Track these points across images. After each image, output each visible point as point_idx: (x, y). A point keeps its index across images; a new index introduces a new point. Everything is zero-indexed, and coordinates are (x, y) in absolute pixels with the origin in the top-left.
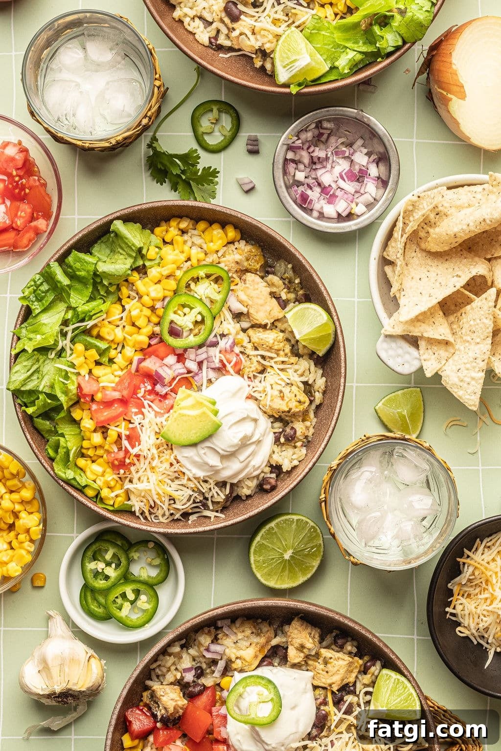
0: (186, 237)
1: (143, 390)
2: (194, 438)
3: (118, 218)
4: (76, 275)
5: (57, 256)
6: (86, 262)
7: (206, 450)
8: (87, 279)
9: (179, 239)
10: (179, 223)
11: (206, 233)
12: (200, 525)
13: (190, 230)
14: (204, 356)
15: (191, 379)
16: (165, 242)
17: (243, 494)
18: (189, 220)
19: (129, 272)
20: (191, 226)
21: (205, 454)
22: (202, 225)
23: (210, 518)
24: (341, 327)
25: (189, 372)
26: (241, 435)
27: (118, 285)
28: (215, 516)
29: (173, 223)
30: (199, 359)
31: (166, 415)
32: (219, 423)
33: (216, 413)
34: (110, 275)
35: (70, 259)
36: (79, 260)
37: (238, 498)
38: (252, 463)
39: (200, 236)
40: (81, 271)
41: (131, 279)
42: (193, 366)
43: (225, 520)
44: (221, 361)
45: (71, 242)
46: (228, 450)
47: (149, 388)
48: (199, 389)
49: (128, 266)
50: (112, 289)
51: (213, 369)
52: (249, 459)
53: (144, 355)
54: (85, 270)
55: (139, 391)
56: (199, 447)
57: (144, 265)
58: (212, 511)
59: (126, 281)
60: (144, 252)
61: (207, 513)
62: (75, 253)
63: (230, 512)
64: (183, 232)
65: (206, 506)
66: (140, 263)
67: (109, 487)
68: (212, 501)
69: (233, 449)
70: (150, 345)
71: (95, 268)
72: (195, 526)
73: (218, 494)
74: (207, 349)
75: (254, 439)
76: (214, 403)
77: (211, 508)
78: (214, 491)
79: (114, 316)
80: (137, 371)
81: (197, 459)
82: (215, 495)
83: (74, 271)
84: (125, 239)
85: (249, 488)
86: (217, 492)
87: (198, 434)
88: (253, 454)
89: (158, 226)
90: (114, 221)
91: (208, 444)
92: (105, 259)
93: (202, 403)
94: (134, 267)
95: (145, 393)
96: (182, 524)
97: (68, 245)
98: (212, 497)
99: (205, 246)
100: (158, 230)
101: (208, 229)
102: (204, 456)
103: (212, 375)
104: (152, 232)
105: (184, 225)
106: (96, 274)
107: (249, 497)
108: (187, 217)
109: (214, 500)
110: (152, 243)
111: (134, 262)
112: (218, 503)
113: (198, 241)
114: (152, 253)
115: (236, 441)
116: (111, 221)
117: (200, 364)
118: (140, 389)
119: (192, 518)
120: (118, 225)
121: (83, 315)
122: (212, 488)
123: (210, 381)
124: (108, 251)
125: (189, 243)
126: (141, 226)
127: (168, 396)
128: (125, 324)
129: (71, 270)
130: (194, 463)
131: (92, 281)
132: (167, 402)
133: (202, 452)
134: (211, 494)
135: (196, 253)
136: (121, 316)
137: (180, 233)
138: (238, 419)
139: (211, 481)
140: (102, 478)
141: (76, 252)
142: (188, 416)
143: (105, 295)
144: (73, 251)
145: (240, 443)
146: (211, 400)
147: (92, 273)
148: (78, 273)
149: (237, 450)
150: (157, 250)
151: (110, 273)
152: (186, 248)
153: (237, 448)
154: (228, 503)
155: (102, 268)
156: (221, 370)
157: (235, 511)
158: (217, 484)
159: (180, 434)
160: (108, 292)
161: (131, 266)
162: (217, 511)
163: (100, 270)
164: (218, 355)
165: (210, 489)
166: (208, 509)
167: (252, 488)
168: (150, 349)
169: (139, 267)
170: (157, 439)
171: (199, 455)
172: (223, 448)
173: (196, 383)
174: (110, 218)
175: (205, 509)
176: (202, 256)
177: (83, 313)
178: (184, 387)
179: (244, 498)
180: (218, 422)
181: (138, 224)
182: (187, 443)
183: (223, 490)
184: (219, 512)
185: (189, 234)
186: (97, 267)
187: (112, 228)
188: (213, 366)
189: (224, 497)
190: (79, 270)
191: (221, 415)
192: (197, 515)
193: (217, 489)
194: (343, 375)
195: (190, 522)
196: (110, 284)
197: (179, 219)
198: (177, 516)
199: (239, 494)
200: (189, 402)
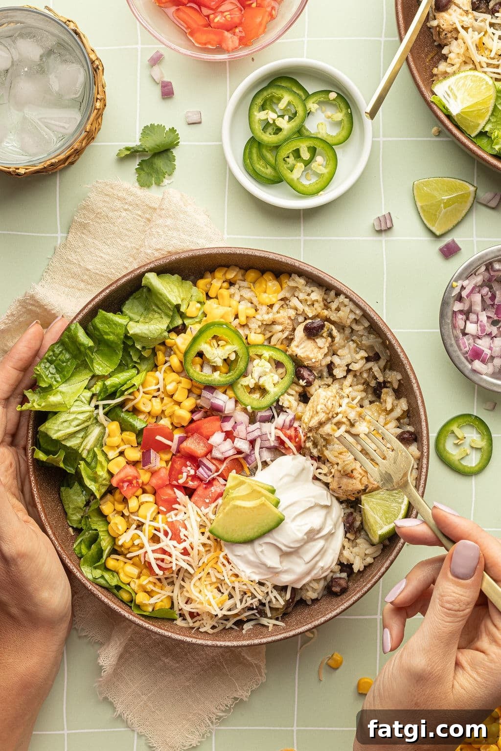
0: (233, 290)
1: (185, 475)
2: (250, 534)
3: (151, 270)
4: (104, 338)
5: (80, 316)
6: (115, 324)
7: (264, 547)
8: (116, 343)
9: (225, 293)
10: (225, 274)
11: (257, 285)
12: (256, 637)
13: (238, 282)
14: (257, 433)
15: (243, 461)
16: (208, 297)
17: (308, 598)
18: (237, 269)
19: (166, 334)
20: (240, 277)
21: (262, 552)
22: (252, 275)
23: (267, 627)
24: (422, 397)
25: (239, 452)
26: (306, 529)
27: (154, 349)
28: (274, 625)
29: (219, 274)
30: (251, 437)
31: (213, 505)
32: (282, 517)
33: (277, 504)
34: (143, 337)
35: (97, 320)
36: (108, 322)
37: (302, 603)
38: (321, 564)
39: (250, 288)
40: (109, 335)
41: (169, 342)
42: (244, 446)
43: (285, 630)
44: (278, 438)
45: (97, 300)
46: (292, 545)
47: (192, 472)
48: (253, 472)
49: (164, 327)
50: (146, 354)
51: (268, 448)
52: (317, 559)
53: (187, 432)
54: (114, 334)
55: (180, 476)
56: (256, 543)
57: (184, 324)
58: (271, 618)
59: (163, 344)
60: (183, 309)
61: (264, 621)
62: (102, 312)
63: (293, 619)
64: (231, 284)
65: (262, 614)
66: (179, 322)
67: (145, 592)
68: (270, 607)
69: (298, 545)
70: (192, 421)
71: (126, 329)
72: (250, 638)
73: (277, 600)
74: (260, 425)
75: (324, 532)
76: (273, 492)
77: (269, 615)
78: (271, 596)
79: (150, 386)
80: (178, 451)
81: (252, 558)
82: (274, 600)
83: (102, 335)
84: (159, 296)
85: (314, 590)
86: (275, 597)
87: (256, 530)
88: (322, 552)
89: (202, 277)
90: (146, 274)
91: (267, 539)
92: (137, 318)
93: (259, 492)
94: (171, 327)
95: (187, 478)
96: (234, 634)
97: (94, 303)
98: (269, 602)
99: (255, 300)
100: (201, 283)
101: (259, 280)
102: (260, 554)
103: (267, 456)
104: (195, 284)
105: (231, 275)
106: (127, 337)
107: (315, 601)
108: (236, 266)
109: (271, 606)
110: (193, 298)
111: (171, 322)
112: (277, 609)
113: (247, 294)
114: (192, 309)
115: (301, 535)
116: (143, 274)
117: (252, 443)
118: (182, 473)
119: (247, 627)
120: (152, 279)
121: (113, 389)
122: (270, 593)
123: (265, 464)
124: (141, 309)
125: (237, 297)
126: (180, 278)
127: (215, 483)
128: (163, 396)
129: (98, 333)
130: (249, 563)
131: (122, 346)
132: (215, 489)
133: (259, 549)
134: (268, 599)
135: (244, 309)
136: (157, 387)
137: (226, 285)
138: (302, 510)
139: (268, 584)
140: (136, 581)
141: (104, 312)
142: (244, 508)
143: (139, 361)
144: (100, 310)
145: (305, 537)
146: (270, 488)
147: (122, 337)
148: (106, 337)
149: (302, 546)
150: (199, 305)
151: (143, 335)
152: (234, 302)
153: (302, 544)
154: (290, 609)
155: (135, 329)
156: (279, 449)
157: (298, 618)
158: (275, 587)
159: (233, 530)
160: (142, 358)
161: (168, 327)
162: (277, 619)
163: (131, 332)
164: (273, 431)
165: (267, 593)
166: (266, 616)
167: (319, 591)
168: (193, 425)
169: (178, 327)
170: (203, 533)
171: (255, 553)
172: (286, 543)
173: (248, 466)
174: (143, 270)
175: (261, 616)
176: (251, 312)
177: (113, 386)
178: (234, 471)
179: (309, 603)
180: (279, 514)
181: (176, 276)
182: (241, 540)
183: (283, 594)
184: (280, 619)
185: (237, 286)
186: (128, 328)
187: (144, 282)
188: (267, 444)
189: (283, 603)
190: (107, 334)
191: (282, 505)
192: (252, 623)
193: (275, 593)
194: (426, 454)
195: (244, 632)
196: (144, 348)
197: (226, 269)
198: (229, 624)
199: (304, 598)
200: (243, 491)
